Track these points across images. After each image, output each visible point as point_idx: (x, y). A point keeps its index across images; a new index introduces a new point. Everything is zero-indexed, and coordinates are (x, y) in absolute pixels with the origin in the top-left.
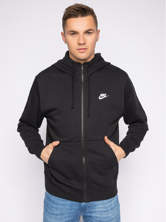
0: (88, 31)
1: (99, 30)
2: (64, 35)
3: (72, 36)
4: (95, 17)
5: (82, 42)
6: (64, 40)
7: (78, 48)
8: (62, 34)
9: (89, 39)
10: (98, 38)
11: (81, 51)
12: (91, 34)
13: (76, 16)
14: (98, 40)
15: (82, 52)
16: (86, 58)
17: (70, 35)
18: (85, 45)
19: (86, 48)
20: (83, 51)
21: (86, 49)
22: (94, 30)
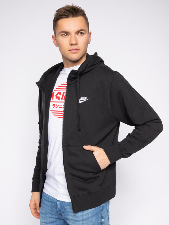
0: (80, 31)
1: (91, 32)
2: (55, 38)
3: (63, 37)
4: (86, 19)
5: (74, 42)
6: (56, 43)
7: (70, 49)
8: (53, 37)
9: (81, 39)
10: (90, 41)
11: (73, 51)
12: (83, 35)
13: (67, 17)
14: (90, 42)
15: (74, 53)
16: (78, 59)
17: (62, 36)
18: (77, 45)
19: (78, 48)
20: (75, 51)
21: (78, 50)
22: (86, 30)
